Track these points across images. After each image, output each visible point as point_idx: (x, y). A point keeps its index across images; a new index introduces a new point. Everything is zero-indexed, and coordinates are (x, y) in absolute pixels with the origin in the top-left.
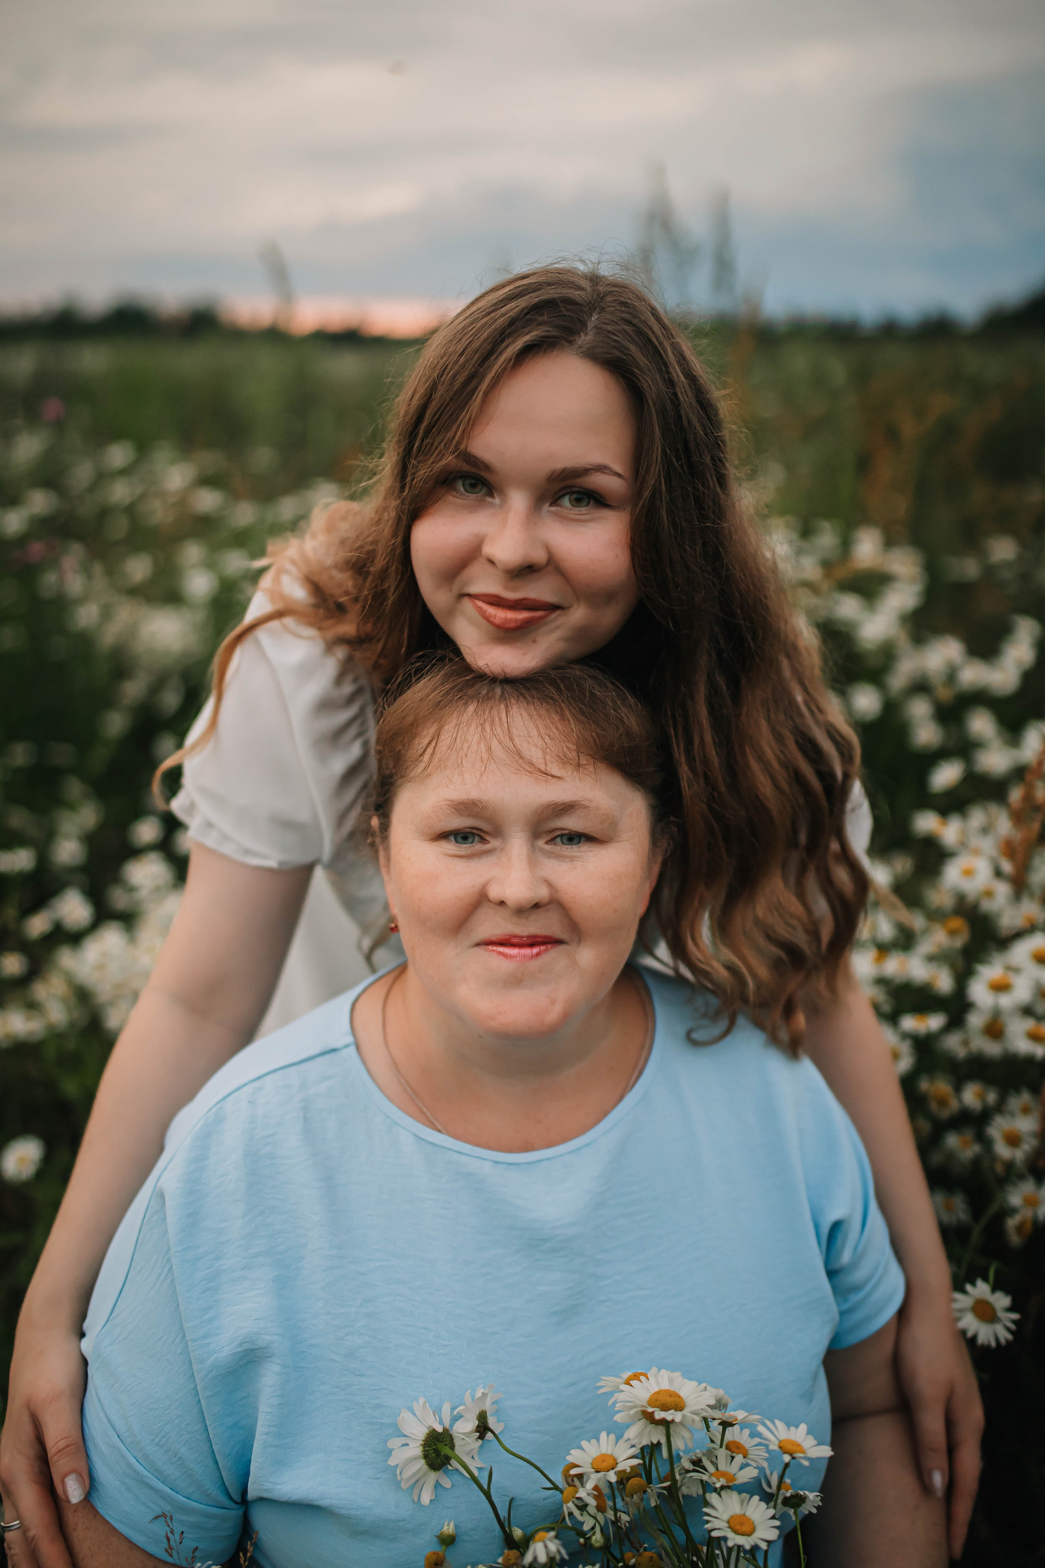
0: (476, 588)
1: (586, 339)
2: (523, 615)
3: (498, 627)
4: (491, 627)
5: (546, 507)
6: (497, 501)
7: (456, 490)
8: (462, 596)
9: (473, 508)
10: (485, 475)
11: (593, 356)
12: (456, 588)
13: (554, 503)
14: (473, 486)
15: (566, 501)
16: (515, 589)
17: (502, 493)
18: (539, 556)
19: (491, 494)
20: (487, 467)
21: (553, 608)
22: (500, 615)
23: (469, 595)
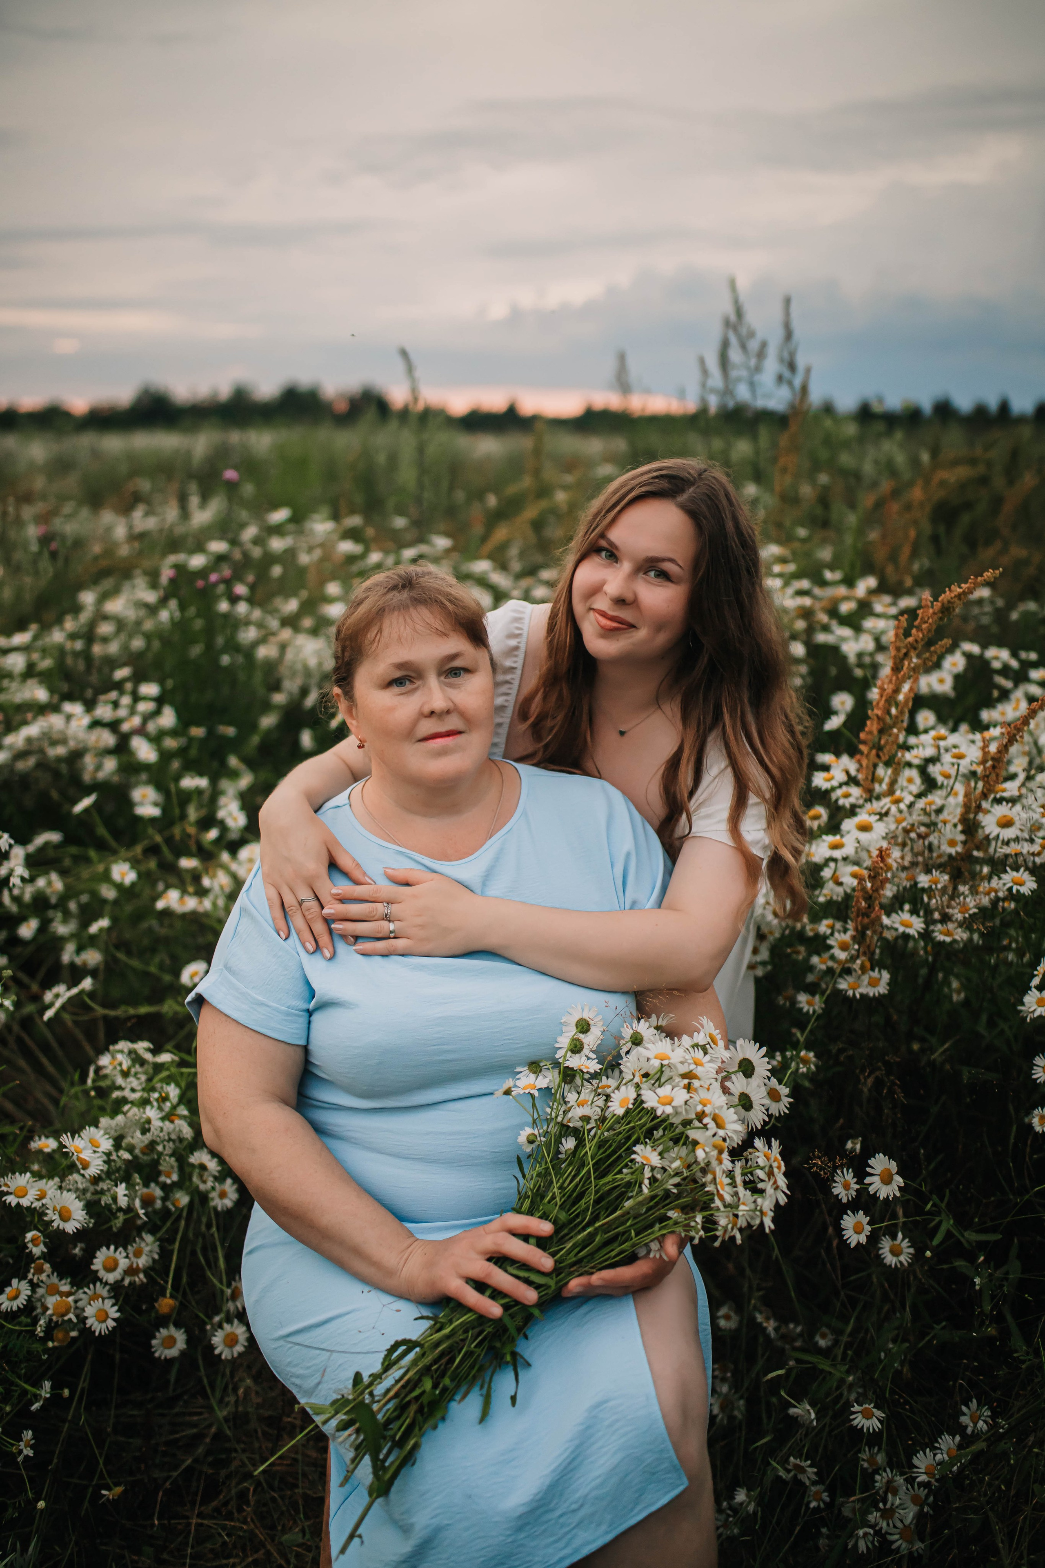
0: (597, 606)
1: (682, 498)
2: (615, 625)
3: (602, 627)
4: (599, 627)
5: (641, 575)
6: (618, 565)
7: (600, 556)
8: (591, 609)
9: (606, 566)
10: (615, 551)
11: (683, 507)
12: (588, 604)
13: (645, 573)
14: (610, 556)
15: (652, 574)
16: (613, 610)
17: (621, 562)
18: (629, 596)
19: (617, 562)
20: (616, 548)
21: (632, 626)
22: (604, 622)
23: (593, 609)
